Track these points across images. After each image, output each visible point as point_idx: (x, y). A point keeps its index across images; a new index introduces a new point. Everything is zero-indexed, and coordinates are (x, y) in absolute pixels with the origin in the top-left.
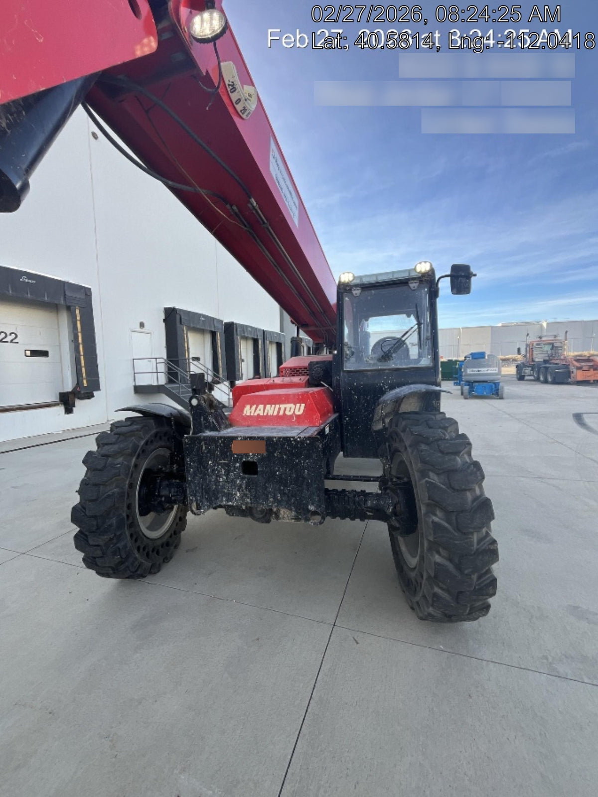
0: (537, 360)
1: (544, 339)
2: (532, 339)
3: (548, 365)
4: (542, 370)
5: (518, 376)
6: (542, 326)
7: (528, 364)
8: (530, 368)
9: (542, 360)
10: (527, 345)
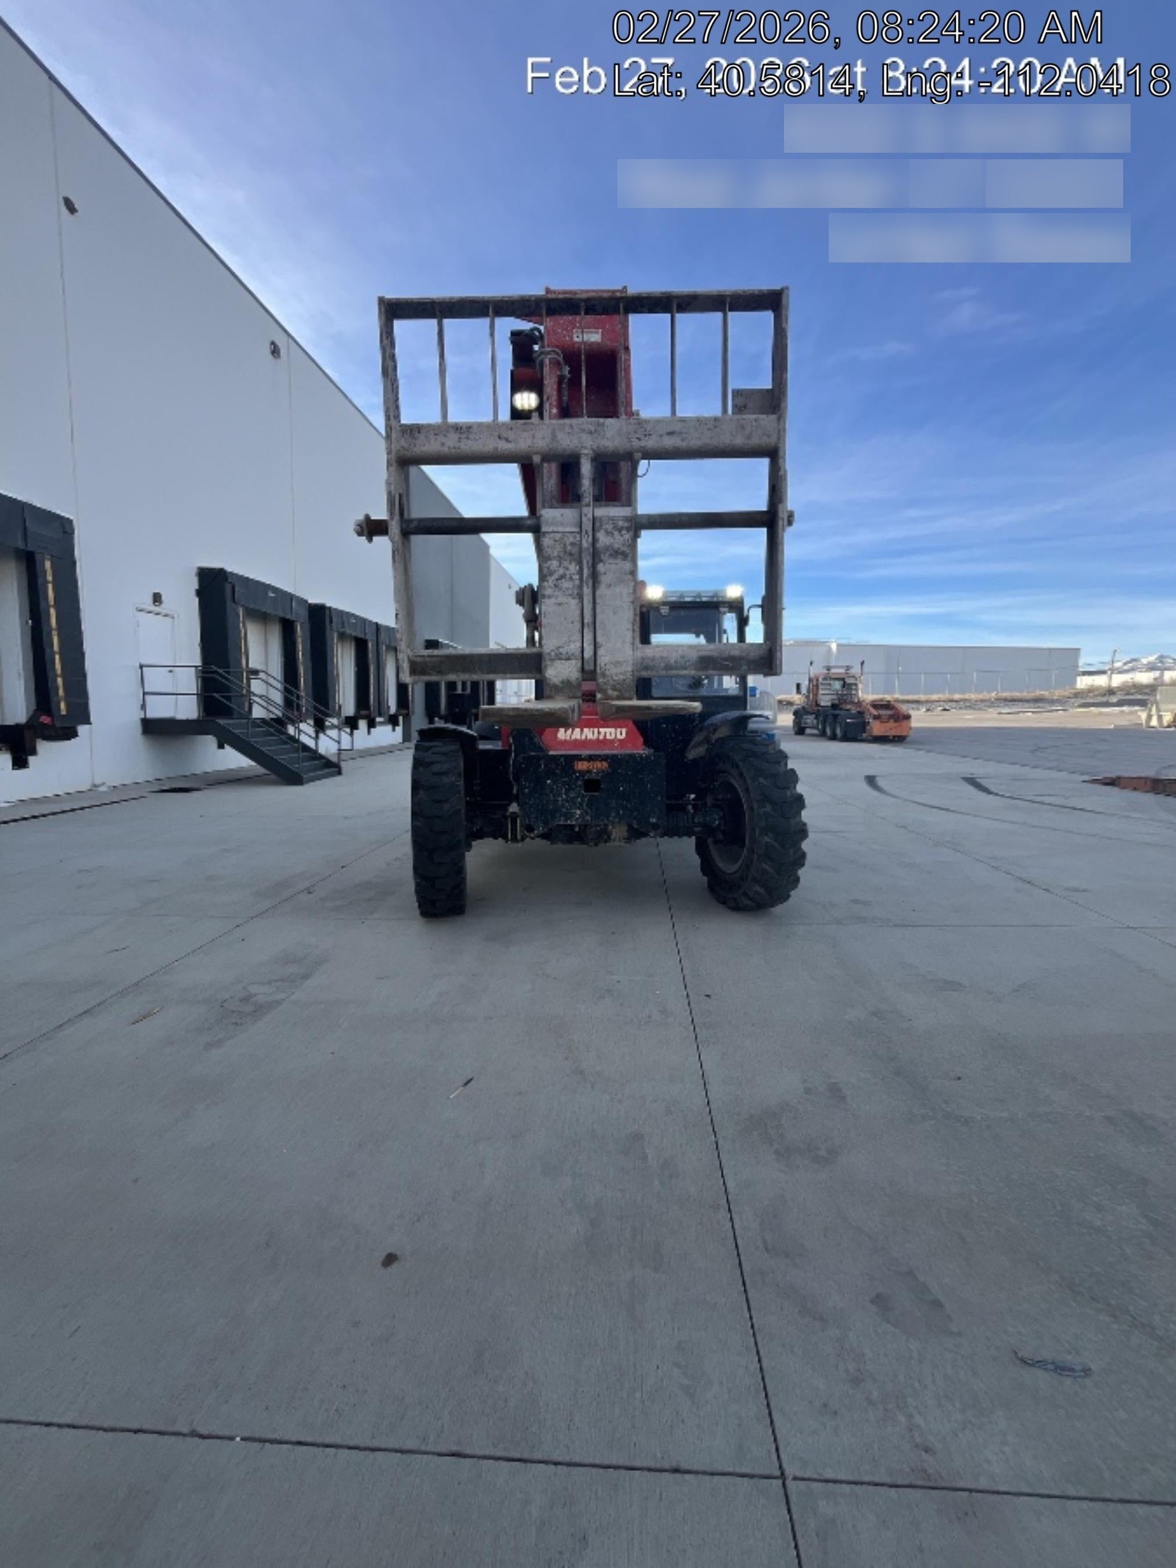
0: (823, 704)
1: (833, 671)
2: (818, 670)
3: (838, 712)
4: (830, 719)
5: (796, 729)
6: (830, 649)
7: (810, 710)
8: (814, 716)
9: (829, 704)
10: (810, 680)
